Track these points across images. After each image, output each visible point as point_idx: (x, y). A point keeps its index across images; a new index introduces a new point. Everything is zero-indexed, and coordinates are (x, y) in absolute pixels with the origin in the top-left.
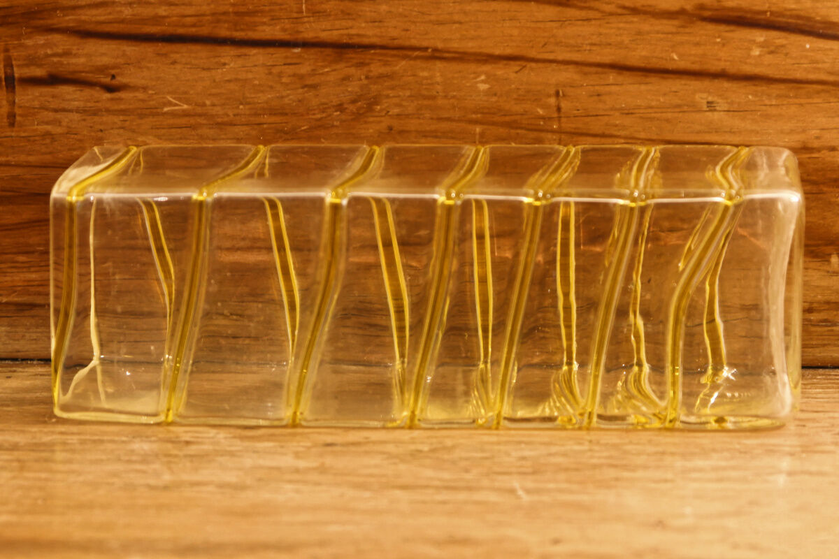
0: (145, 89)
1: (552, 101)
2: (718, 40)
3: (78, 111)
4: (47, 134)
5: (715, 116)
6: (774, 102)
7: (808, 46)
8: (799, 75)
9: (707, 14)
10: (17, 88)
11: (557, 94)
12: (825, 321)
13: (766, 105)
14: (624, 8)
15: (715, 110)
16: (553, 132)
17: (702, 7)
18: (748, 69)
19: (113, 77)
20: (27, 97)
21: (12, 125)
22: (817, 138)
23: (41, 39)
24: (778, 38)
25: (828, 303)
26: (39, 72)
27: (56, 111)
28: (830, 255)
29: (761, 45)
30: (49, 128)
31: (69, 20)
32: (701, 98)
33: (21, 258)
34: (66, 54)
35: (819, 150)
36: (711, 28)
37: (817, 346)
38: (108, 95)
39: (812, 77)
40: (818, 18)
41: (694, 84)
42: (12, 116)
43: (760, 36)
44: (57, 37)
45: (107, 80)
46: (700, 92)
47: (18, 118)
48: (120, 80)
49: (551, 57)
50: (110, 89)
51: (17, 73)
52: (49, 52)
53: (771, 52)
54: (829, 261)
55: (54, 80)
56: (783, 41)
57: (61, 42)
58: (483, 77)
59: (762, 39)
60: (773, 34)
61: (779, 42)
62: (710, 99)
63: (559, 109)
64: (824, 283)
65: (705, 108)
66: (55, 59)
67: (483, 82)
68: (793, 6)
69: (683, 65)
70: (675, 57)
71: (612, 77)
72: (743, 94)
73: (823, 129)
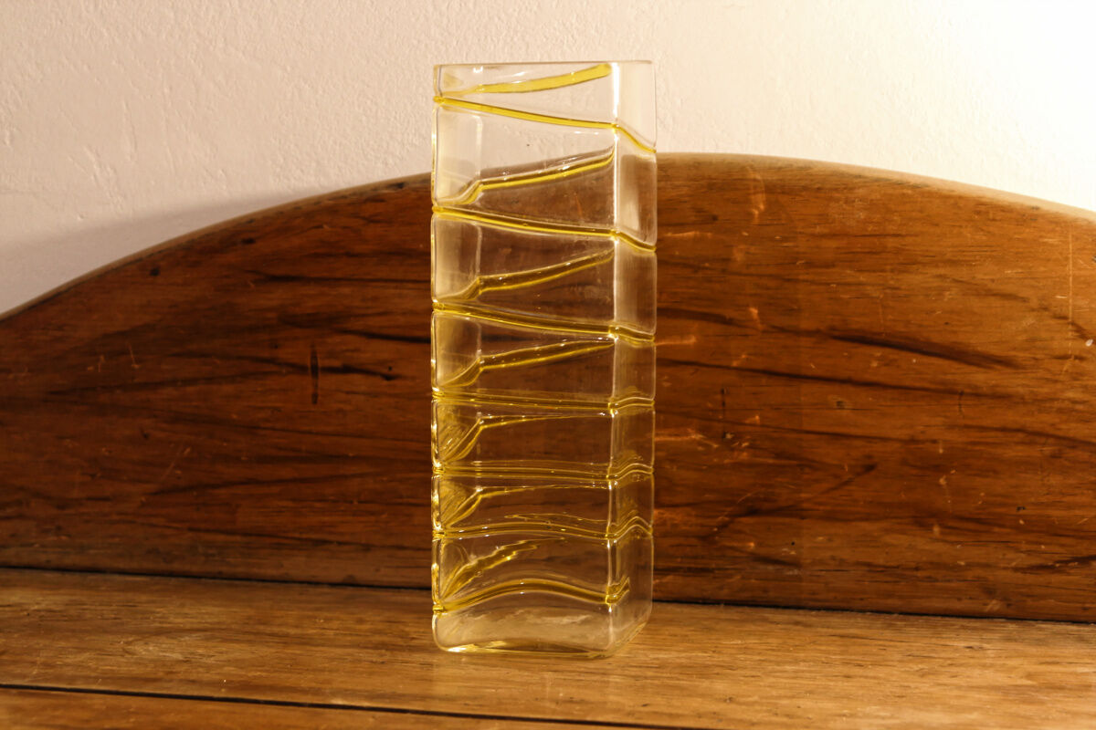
0: (413, 378)
1: (719, 397)
2: (846, 354)
3: (364, 394)
4: (340, 411)
5: (844, 413)
6: (889, 403)
7: (914, 361)
8: (907, 383)
9: (836, 333)
10: (320, 375)
11: (722, 392)
12: (929, 577)
13: (881, 406)
14: (774, 327)
15: (843, 409)
16: (719, 421)
17: (833, 328)
18: (869, 377)
19: (390, 368)
20: (327, 382)
21: (315, 402)
22: (923, 432)
23: (337, 339)
24: (892, 354)
25: (932, 563)
26: (337, 363)
27: (348, 393)
28: (932, 525)
29: (878, 359)
30: (341, 406)
31: (359, 324)
32: (833, 399)
33: (318, 505)
34: (357, 350)
35: (923, 442)
36: (839, 344)
37: (922, 597)
38: (385, 382)
39: (918, 385)
40: (921, 339)
41: (827, 388)
42: (315, 396)
43: (878, 352)
44: (350, 338)
45: (385, 371)
46: (833, 395)
47: (319, 398)
48: (395, 371)
49: (717, 363)
50: (388, 378)
51: (321, 363)
52: (344, 348)
53: (886, 365)
54: (931, 530)
55: (347, 370)
56: (896, 357)
57: (353, 341)
58: (666, 377)
59: (879, 354)
60: (888, 351)
61: (891, 357)
62: (840, 399)
63: (724, 404)
64: (927, 547)
65: (835, 406)
66: (349, 354)
67: (667, 381)
68: (903, 330)
69: (819, 372)
70: (813, 367)
71: (764, 380)
72: (865, 397)
73: (927, 426)
